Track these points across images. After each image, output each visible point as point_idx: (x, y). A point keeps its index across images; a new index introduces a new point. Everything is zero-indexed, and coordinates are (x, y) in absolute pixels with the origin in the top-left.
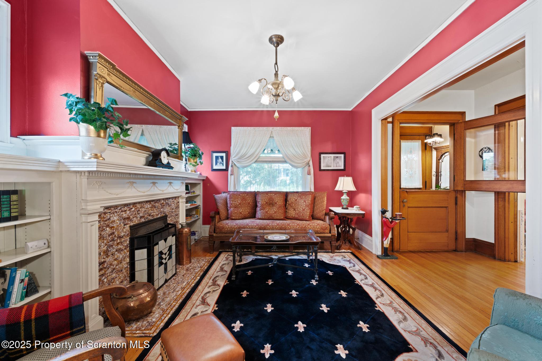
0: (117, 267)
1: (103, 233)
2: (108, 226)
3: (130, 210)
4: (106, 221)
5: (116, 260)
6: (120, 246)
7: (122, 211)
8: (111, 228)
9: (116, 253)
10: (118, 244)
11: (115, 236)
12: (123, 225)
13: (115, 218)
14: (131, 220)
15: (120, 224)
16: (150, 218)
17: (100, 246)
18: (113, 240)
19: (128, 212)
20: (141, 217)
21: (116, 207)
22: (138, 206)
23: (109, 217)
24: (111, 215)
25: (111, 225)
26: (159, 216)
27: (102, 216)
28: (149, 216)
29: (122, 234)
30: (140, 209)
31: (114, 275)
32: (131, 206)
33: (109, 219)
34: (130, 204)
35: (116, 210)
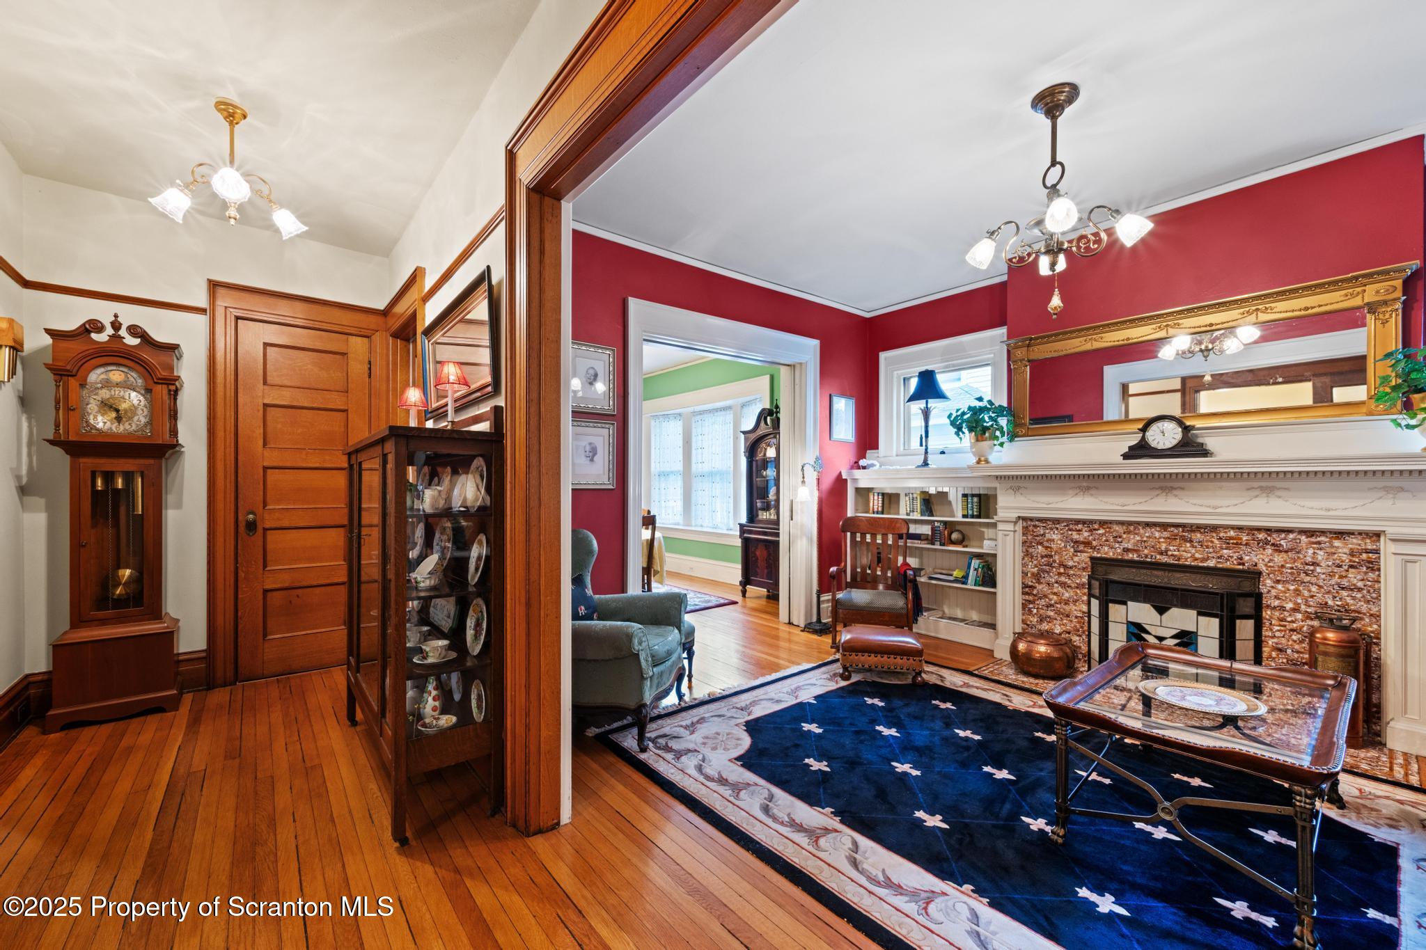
0: (1059, 606)
1: (1031, 550)
2: (1041, 544)
3: (1091, 531)
4: (1037, 536)
5: (1055, 594)
6: (1063, 579)
7: (1070, 530)
8: (1047, 548)
9: (1056, 585)
10: (1060, 574)
11: (1054, 561)
12: (1072, 550)
13: (1054, 537)
14: (1094, 548)
15: (1065, 547)
16: (1164, 559)
17: (1024, 565)
18: (1050, 565)
19: (1086, 534)
20: (1126, 550)
21: (1057, 521)
22: (1116, 527)
23: (1042, 533)
24: (1047, 531)
25: (1046, 544)
26: (1211, 563)
27: (1031, 528)
28: (1161, 553)
29: (1070, 563)
30: (1125, 536)
31: (1052, 614)
32: (1096, 526)
33: (1043, 535)
34: (1092, 522)
35: (1058, 526)
